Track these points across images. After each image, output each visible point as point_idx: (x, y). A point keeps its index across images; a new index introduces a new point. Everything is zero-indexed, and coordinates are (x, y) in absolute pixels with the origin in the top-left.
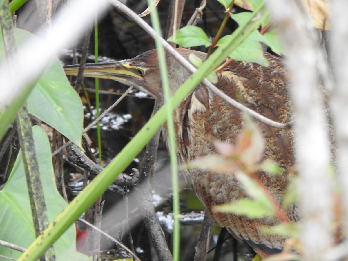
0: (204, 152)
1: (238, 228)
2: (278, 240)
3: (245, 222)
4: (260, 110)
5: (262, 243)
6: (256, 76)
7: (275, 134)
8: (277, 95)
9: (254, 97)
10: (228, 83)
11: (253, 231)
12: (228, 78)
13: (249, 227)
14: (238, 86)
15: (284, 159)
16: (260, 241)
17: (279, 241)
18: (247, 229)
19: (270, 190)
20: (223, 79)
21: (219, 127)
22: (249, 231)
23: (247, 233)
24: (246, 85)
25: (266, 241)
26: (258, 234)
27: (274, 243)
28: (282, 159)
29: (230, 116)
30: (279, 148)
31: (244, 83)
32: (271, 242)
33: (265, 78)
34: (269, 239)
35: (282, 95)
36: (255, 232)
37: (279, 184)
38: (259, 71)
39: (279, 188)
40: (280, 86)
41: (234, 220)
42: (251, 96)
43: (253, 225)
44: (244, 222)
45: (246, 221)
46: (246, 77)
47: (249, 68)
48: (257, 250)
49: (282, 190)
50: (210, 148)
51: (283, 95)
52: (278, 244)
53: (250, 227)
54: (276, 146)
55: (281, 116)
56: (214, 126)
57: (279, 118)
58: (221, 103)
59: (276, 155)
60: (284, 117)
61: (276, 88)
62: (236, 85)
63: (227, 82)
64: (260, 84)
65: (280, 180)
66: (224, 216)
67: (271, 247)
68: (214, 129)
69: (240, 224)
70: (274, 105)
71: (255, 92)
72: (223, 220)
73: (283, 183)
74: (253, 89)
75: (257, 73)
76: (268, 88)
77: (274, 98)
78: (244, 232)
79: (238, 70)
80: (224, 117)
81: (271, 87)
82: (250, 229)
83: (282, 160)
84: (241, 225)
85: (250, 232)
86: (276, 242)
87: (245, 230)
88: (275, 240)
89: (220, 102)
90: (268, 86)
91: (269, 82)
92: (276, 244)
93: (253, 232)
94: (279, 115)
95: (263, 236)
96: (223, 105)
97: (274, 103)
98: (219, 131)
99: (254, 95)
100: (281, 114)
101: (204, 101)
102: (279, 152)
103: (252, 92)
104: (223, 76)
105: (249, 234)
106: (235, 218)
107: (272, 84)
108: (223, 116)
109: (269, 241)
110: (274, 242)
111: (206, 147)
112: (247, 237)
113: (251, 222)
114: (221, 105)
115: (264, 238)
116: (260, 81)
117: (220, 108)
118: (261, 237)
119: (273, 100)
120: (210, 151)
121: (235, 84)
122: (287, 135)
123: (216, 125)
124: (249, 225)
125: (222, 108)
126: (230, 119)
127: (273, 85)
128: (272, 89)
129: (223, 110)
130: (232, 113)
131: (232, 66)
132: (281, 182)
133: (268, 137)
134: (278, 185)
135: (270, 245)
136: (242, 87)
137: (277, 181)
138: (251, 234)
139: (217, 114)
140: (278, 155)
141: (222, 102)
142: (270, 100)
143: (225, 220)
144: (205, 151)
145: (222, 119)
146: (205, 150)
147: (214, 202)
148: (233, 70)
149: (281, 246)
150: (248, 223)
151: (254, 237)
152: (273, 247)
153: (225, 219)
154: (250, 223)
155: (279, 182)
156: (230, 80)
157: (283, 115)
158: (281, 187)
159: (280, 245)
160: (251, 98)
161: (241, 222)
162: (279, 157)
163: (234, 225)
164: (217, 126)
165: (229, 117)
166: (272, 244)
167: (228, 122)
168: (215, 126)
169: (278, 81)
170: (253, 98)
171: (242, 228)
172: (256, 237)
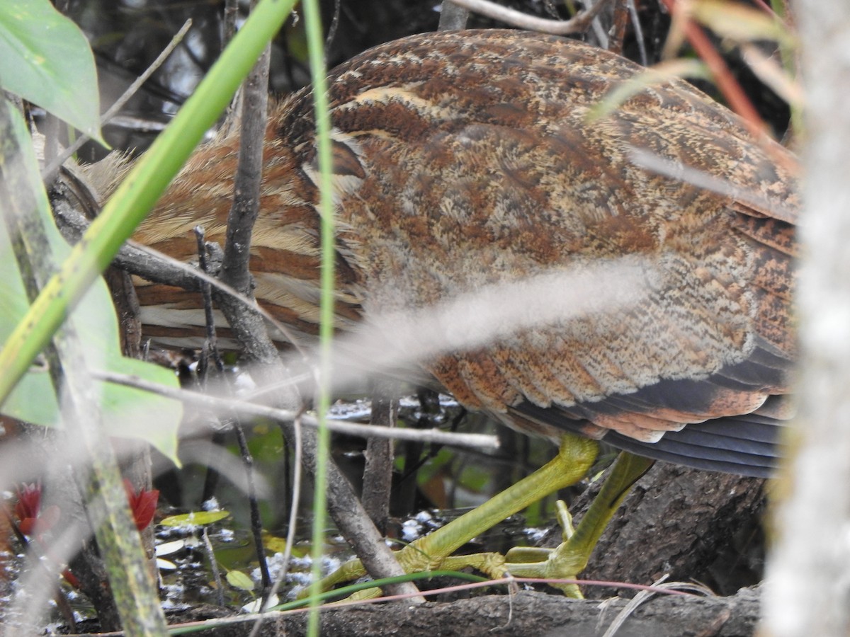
0: (398, 261)
1: (541, 389)
2: (642, 364)
3: (552, 365)
4: (479, 119)
5: (610, 392)
6: (436, 68)
7: (541, 136)
8: (499, 78)
9: (452, 104)
10: (383, 108)
11: (578, 374)
12: (377, 102)
13: (564, 369)
14: (408, 103)
15: (586, 170)
16: (603, 389)
17: (644, 365)
18: (562, 379)
19: (580, 259)
20: (368, 106)
21: (411, 192)
22: (569, 381)
23: (565, 389)
24: (424, 93)
25: (616, 383)
26: (591, 376)
27: (635, 377)
28: (580, 173)
29: (424, 158)
30: (563, 155)
31: (419, 92)
32: (627, 379)
33: (456, 63)
34: (620, 374)
35: (508, 72)
36: (584, 375)
37: (593, 233)
38: (437, 57)
39: (596, 243)
40: (495, 61)
41: (525, 373)
42: (445, 106)
43: (571, 362)
44: (549, 366)
45: (552, 361)
46: (415, 80)
47: (414, 63)
48: (601, 418)
49: (606, 245)
50: (406, 247)
51: (511, 70)
52: (645, 375)
53: (567, 370)
54: (555, 153)
55: (530, 105)
56: (397, 198)
57: (529, 110)
58: (389, 150)
59: (564, 171)
60: (537, 103)
61: (489, 67)
62: (404, 103)
63: (380, 109)
64: (453, 77)
65: (595, 223)
66: (497, 384)
67: (634, 391)
68: (402, 204)
69: (541, 375)
70: (504, 97)
71: (450, 95)
72: (500, 394)
73: (602, 228)
74: (443, 91)
75: (437, 62)
76: (472, 75)
77: (495, 85)
78: (558, 390)
79: (391, 77)
80: (414, 169)
81: (478, 71)
82: (568, 373)
83: (582, 176)
84: (544, 377)
85: (572, 382)
86: (639, 370)
87: (559, 384)
88: (636, 367)
89: (385, 149)
90: (472, 72)
91: (469, 64)
92: (642, 376)
93: (579, 377)
94: (526, 105)
95: (604, 375)
96: (395, 152)
97: (502, 94)
98: (418, 199)
99: (452, 100)
100: (528, 101)
101: (348, 166)
102: (568, 163)
103: (446, 97)
104: (362, 104)
105: (573, 388)
106: (526, 370)
107: (476, 65)
108: (409, 167)
109: (623, 377)
110: (634, 374)
111: (397, 249)
112: (568, 399)
113: (565, 356)
114: (392, 153)
115: (609, 377)
116: (450, 71)
117: (394, 160)
118: (600, 380)
119: (497, 89)
120: (409, 251)
121: (401, 103)
122: (565, 124)
123: (403, 194)
124: (562, 366)
125: (398, 158)
126: (428, 163)
127: (479, 66)
128: (483, 73)
129: (401, 159)
130: (426, 152)
131: (375, 78)
132: (597, 227)
133: (530, 149)
134: (593, 238)
135: (630, 387)
136: (418, 103)
137: (587, 227)
138: (577, 384)
139: (394, 172)
140: (567, 170)
141: (390, 146)
142: (490, 91)
143: (504, 392)
144: (397, 259)
145: (411, 174)
146: (397, 257)
147: (463, 362)
148: (382, 82)
149: (653, 374)
150: (558, 363)
151: (586, 388)
152: (637, 387)
153: (504, 389)
154: (563, 360)
155: (592, 229)
156: (385, 102)
157: (533, 101)
158: (600, 240)
159: (650, 375)
160: (448, 109)
161: (541, 371)
162: (573, 171)
163: (529, 387)
164: (407, 193)
165: (424, 162)
166: (631, 381)
167: (428, 171)
168: (401, 196)
169: (485, 55)
170: (452, 108)
171: (549, 383)
172: (589, 386)
